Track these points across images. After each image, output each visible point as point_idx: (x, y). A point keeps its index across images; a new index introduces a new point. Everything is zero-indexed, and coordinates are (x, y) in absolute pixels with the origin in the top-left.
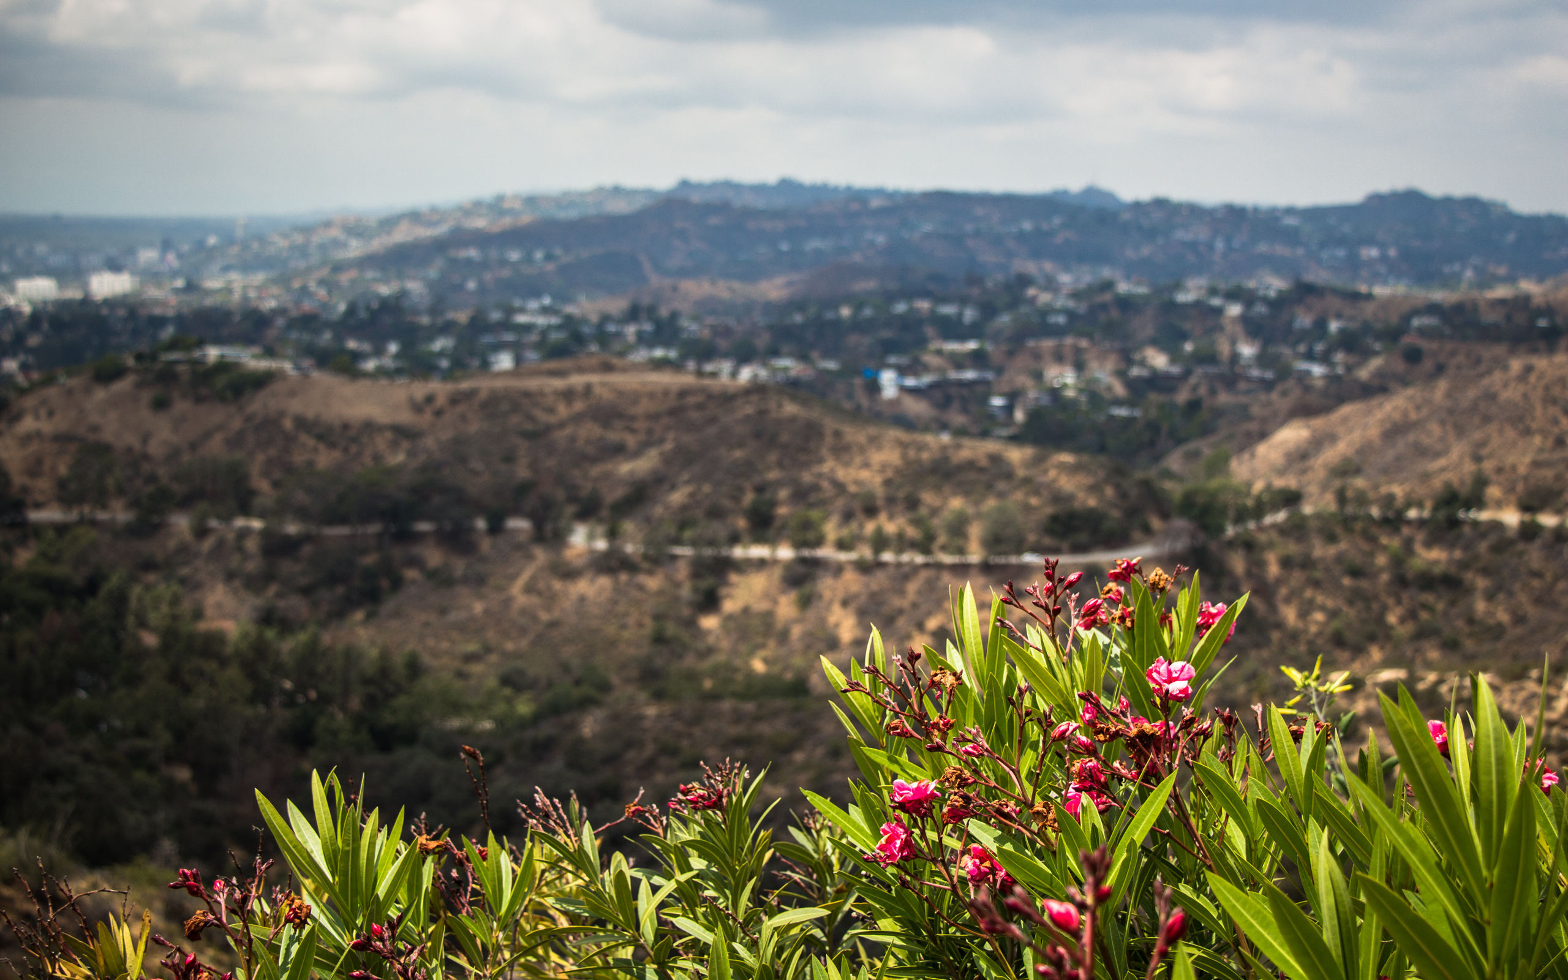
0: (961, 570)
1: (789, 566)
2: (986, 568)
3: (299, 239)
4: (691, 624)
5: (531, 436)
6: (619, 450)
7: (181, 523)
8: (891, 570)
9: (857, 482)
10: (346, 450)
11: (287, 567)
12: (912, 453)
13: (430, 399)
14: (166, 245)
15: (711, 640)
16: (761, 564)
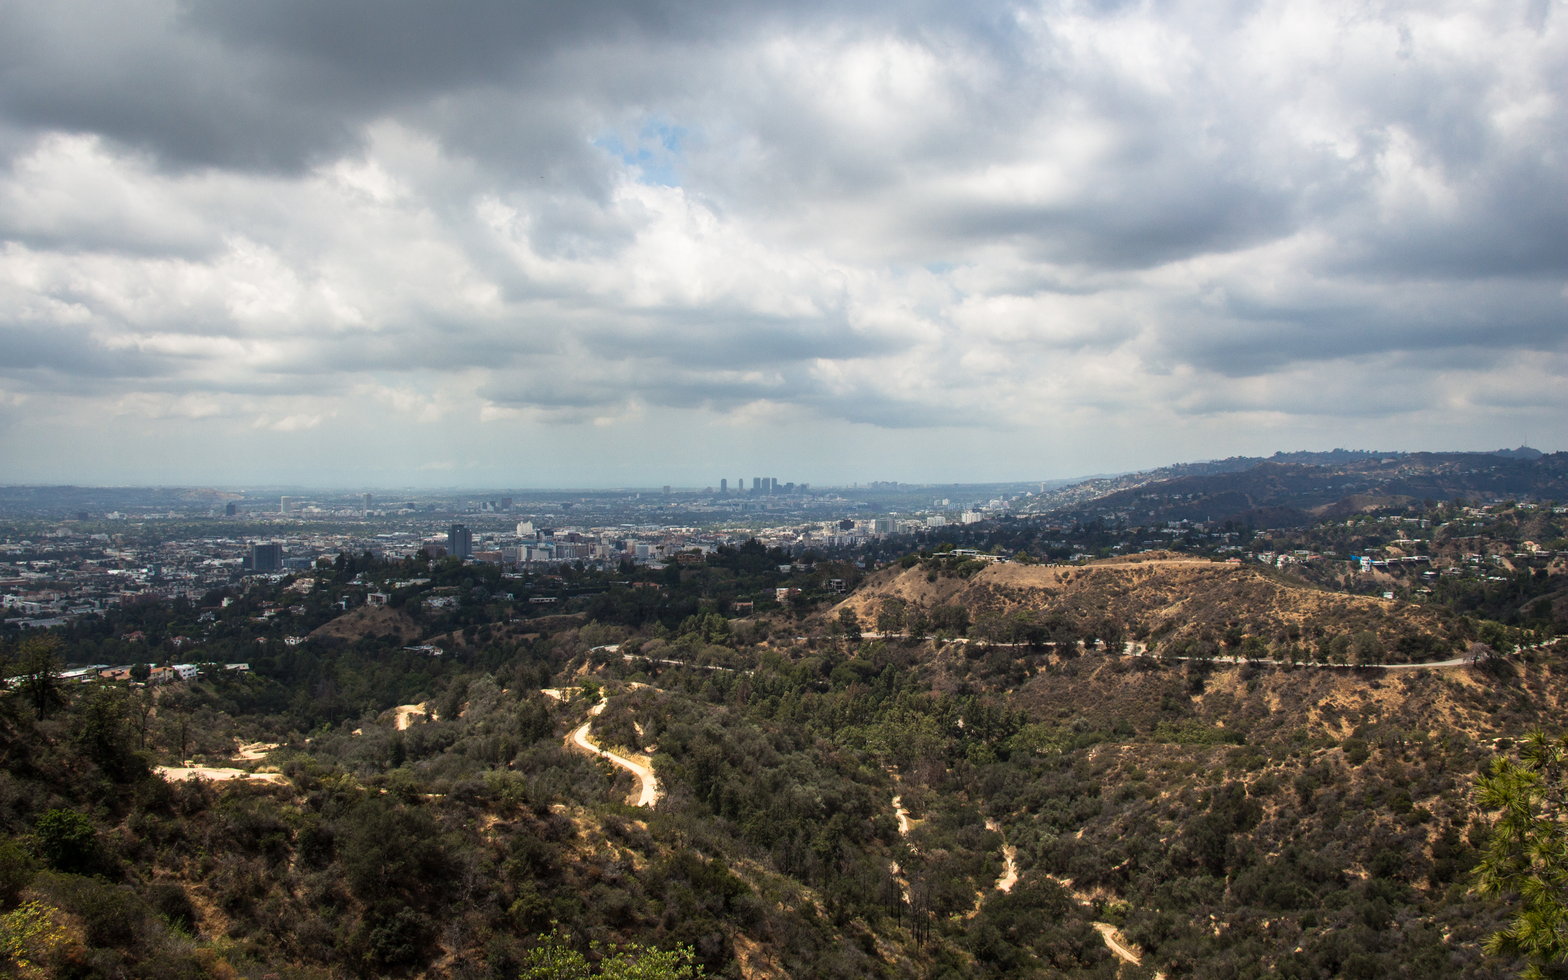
0: (1343, 671)
1: (1243, 667)
2: (1358, 670)
3: (1070, 492)
4: (1187, 699)
5: (1116, 594)
6: (1164, 602)
7: (931, 639)
8: (1302, 670)
9: (1288, 620)
10: (1019, 602)
11: (977, 663)
12: (1324, 603)
13: (1066, 575)
14: (1006, 497)
15: (1196, 709)
16: (1229, 666)
